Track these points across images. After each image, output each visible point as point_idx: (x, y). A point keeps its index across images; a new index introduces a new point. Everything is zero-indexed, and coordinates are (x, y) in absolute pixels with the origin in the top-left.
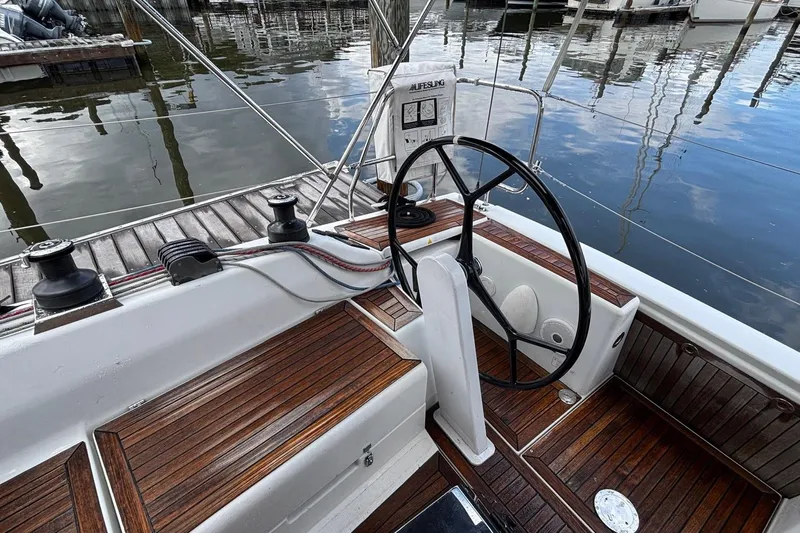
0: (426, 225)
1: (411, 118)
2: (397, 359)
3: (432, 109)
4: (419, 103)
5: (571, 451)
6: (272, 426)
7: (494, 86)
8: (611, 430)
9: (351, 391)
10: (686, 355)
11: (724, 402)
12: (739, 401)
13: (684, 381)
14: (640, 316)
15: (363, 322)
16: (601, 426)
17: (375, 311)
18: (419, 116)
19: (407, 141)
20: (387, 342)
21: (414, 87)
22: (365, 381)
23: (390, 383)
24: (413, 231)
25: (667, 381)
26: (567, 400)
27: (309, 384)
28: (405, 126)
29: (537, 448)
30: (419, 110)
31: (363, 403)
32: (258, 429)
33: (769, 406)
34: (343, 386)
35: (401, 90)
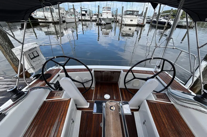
0: (50, 77)
1: (32, 57)
2: (67, 101)
3: (36, 53)
4: (33, 53)
5: (98, 95)
6: (52, 132)
7: (51, 45)
8: (100, 88)
9: (63, 112)
10: (102, 73)
11: (108, 76)
12: (109, 74)
13: (103, 76)
14: (94, 71)
15: (53, 101)
16: (99, 89)
17: (54, 98)
18: (34, 56)
19: (34, 62)
20: (62, 100)
21: (29, 50)
22: (64, 109)
23: (69, 105)
24: (49, 79)
25: (102, 77)
26: (93, 89)
27: (53, 119)
28: (32, 59)
29: (94, 98)
30: (33, 54)
31: (67, 112)
32: (50, 135)
33: (112, 73)
34: (61, 112)
35: (27, 51)
